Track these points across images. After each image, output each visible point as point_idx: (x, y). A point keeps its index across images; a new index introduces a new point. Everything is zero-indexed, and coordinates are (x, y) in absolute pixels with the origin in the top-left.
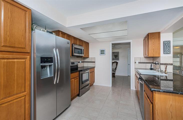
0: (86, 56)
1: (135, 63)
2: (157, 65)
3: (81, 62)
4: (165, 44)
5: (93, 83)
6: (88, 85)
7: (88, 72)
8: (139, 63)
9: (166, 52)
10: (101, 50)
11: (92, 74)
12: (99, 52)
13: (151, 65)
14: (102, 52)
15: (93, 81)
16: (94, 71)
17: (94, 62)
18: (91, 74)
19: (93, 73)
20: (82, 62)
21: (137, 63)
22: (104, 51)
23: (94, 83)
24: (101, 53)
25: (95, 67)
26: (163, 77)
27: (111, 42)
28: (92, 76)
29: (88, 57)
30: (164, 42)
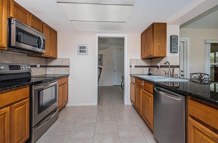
0: (51, 55)
1: (131, 66)
2: (159, 68)
3: (38, 66)
4: (173, 40)
5: (64, 104)
6: (54, 111)
7: (56, 85)
8: (136, 67)
9: (173, 51)
10: (81, 46)
11: (64, 88)
12: (77, 50)
13: (150, 69)
14: (82, 50)
15: (66, 100)
16: (67, 82)
17: (68, 66)
18: (61, 89)
19: (66, 86)
20: (41, 66)
21: (133, 67)
22: (84, 47)
23: (66, 104)
24: (80, 50)
25: (69, 75)
26: (177, 84)
27: (97, 34)
28: (63, 91)
29: (56, 58)
30: (171, 36)
